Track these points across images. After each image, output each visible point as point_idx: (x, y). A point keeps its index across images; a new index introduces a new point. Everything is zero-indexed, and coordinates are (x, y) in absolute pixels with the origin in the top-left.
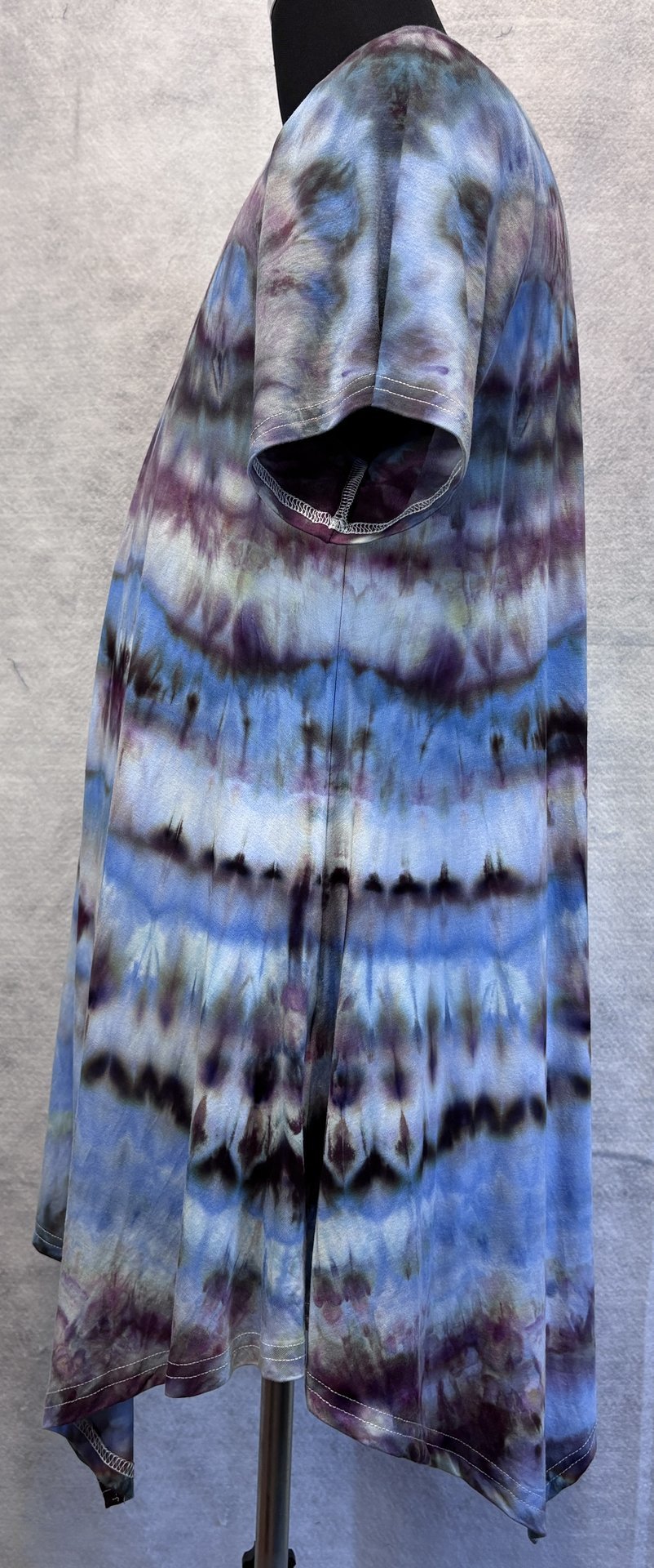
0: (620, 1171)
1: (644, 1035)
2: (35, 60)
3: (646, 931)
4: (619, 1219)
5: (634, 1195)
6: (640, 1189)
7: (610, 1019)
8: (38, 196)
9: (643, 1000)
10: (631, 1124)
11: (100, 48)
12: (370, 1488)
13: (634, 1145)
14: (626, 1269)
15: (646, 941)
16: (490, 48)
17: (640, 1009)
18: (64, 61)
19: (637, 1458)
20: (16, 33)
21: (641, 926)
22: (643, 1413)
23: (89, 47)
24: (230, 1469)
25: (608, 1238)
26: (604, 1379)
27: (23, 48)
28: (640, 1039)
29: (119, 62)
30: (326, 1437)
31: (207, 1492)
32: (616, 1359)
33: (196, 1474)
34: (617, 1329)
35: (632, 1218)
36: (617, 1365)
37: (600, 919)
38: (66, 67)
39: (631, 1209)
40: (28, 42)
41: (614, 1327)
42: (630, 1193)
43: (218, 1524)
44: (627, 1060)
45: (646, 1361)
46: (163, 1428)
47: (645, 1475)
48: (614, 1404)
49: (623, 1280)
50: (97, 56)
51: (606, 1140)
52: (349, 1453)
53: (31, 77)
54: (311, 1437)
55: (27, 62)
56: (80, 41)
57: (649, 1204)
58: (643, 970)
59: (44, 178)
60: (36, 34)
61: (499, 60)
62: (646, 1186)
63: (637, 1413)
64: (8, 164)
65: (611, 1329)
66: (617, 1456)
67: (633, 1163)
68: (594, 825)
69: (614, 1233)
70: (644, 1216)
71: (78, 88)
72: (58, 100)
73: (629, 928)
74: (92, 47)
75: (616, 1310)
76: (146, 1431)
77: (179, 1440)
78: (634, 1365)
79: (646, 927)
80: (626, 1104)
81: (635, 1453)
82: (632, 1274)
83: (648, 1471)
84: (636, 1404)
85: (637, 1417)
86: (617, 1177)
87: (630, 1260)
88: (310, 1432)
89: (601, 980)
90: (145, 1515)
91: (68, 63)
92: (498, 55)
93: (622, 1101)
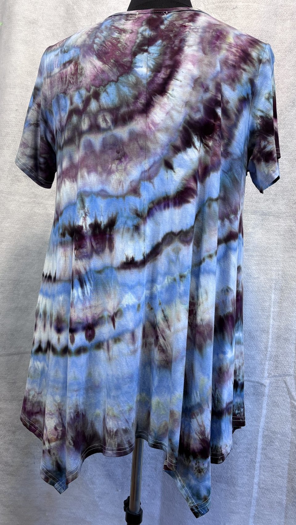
0: (252, 387)
1: (263, 343)
2: (77, 13)
3: (266, 310)
4: (252, 402)
5: (257, 395)
6: (259, 393)
7: (252, 337)
9: (263, 332)
10: (257, 372)
11: (99, 10)
12: (166, 483)
13: (258, 378)
14: (253, 418)
15: (265, 313)
16: (229, 13)
17: (262, 335)
18: (87, 14)
19: (254, 478)
20: (71, 4)
21: (264, 308)
22: (257, 464)
23: (95, 9)
24: (122, 474)
25: (248, 408)
26: (244, 453)
27: (74, 9)
28: (262, 344)
29: (105, 15)
30: (153, 466)
31: (115, 481)
32: (249, 447)
33: (111, 475)
34: (250, 437)
35: (256, 402)
36: (249, 449)
37: (251, 305)
38: (87, 16)
39: (256, 399)
40: (75, 7)
41: (248, 436)
42: (256, 394)
43: (118, 491)
44: (257, 351)
45: (258, 448)
46: (102, 460)
47: (256, 484)
48: (247, 461)
49: (252, 422)
50: (98, 12)
51: (249, 376)
52: (160, 472)
53: (76, 19)
54: (148, 466)
55: (75, 14)
56: (92, 7)
57: (262, 398)
58: (264, 322)
60: (78, 4)
61: (232, 17)
62: (261, 392)
63: (254, 464)
65: (247, 437)
66: (247, 477)
67: (257, 384)
68: (251, 274)
69: (250, 406)
70: (260, 402)
71: (91, 23)
72: (84, 27)
73: (260, 308)
74: (96, 9)
75: (249, 431)
77: (106, 464)
78: (254, 449)
79: (266, 308)
80: (256, 365)
81: (253, 477)
82: (255, 420)
83: (257, 483)
84: (254, 461)
85: (254, 466)
86: (252, 388)
87: (255, 415)
88: (148, 464)
89: (250, 325)
90: (95, 486)
91: (88, 15)
92: (232, 16)
93: (255, 364)
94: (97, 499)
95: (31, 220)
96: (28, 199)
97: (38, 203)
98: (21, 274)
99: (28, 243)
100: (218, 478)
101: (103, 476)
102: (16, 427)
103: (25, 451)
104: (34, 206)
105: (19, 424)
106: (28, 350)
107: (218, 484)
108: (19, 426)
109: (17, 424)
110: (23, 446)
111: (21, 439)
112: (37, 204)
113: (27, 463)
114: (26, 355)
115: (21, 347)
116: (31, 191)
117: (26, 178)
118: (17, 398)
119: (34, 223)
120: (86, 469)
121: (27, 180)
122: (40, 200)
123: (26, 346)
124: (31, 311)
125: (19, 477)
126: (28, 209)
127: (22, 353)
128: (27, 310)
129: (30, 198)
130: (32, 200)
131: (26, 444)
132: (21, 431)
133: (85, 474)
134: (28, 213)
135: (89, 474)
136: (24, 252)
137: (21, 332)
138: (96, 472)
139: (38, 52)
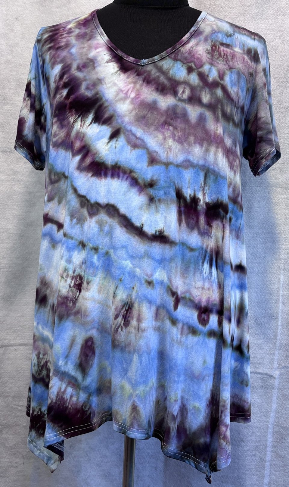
0: (261, 379)
1: (272, 331)
3: (274, 293)
4: (260, 396)
5: (266, 388)
6: (268, 385)
7: (259, 324)
8: (55, 17)
9: (272, 318)
10: (266, 362)
12: (168, 483)
13: (266, 370)
14: (262, 413)
15: (274, 297)
17: (271, 321)
19: (264, 479)
21: (272, 291)
22: (266, 463)
25: (255, 402)
26: (253, 451)
28: (270, 332)
30: (153, 465)
32: (257, 444)
33: (108, 475)
34: (258, 434)
35: (265, 395)
36: (257, 446)
37: (257, 288)
39: (264, 393)
41: (257, 433)
42: (264, 387)
44: (265, 340)
45: (268, 445)
46: (96, 459)
47: (266, 485)
48: (256, 460)
49: (261, 417)
51: (256, 367)
52: (161, 471)
54: (148, 465)
57: (271, 391)
58: (272, 307)
59: (57, 10)
62: (270, 384)
63: (264, 463)
64: (44, 5)
65: (256, 434)
66: (256, 477)
67: (266, 376)
68: (256, 254)
69: (258, 400)
70: (270, 395)
73: (268, 292)
75: (258, 428)
76: (90, 460)
77: (102, 464)
78: (264, 447)
79: (274, 292)
80: (264, 355)
81: (263, 477)
82: (264, 415)
83: (268, 483)
84: (264, 460)
85: (264, 465)
86: (260, 381)
87: (263, 410)
88: (148, 463)
89: (256, 311)
93: (263, 354)
95: (10, 200)
96: (6, 177)
97: (18, 181)
98: (2, 259)
99: (8, 225)
100: (224, 478)
101: (98, 476)
102: (3, 425)
103: (14, 450)
104: (13, 184)
105: (5, 422)
106: (13, 342)
107: (224, 484)
108: (6, 424)
109: (3, 421)
110: (11, 445)
111: (8, 437)
112: (17, 182)
113: (16, 463)
114: (10, 347)
115: (5, 339)
116: (10, 167)
117: (4, 154)
118: (3, 394)
119: (14, 203)
120: (80, 469)
121: (5, 155)
122: (20, 177)
123: (11, 338)
124: (14, 300)
125: (8, 479)
126: (7, 188)
127: (6, 346)
128: (10, 299)
129: (9, 175)
130: (11, 178)
131: (14, 443)
132: (8, 429)
133: (79, 475)
134: (7, 192)
135: (83, 475)
136: (4, 235)
137: (4, 322)
138: (91, 472)
139: (12, 11)
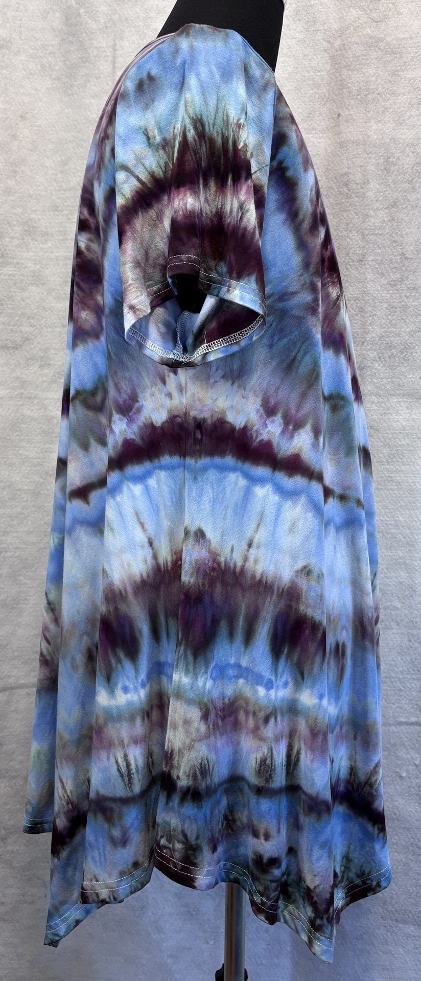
94: (169, 961)
95: (16, 431)
96: (8, 391)
97: (29, 398)
98: (2, 536)
99: (12, 475)
100: (399, 914)
101: (178, 915)
102: (8, 829)
103: (28, 873)
104: (21, 403)
105: (12, 822)
106: (23, 681)
107: (400, 925)
108: (13, 826)
109: (9, 822)
110: (22, 864)
111: (17, 850)
112: (27, 400)
113: (32, 896)
114: (19, 690)
115: (10, 677)
116: (14, 375)
117: (4, 351)
118: (7, 773)
119: (22, 437)
120: (145, 903)
121: (6, 353)
122: (32, 391)
123: (19, 674)
124: (24, 606)
125: (17, 925)
126: (10, 411)
127: (12, 688)
128: (18, 605)
129: (13, 388)
130: (16, 393)
131: (28, 860)
132: (17, 836)
133: (144, 913)
134: (11, 418)
135: (150, 914)
136: (5, 493)
137: (8, 647)
138: (164, 909)
139: (13, 104)
